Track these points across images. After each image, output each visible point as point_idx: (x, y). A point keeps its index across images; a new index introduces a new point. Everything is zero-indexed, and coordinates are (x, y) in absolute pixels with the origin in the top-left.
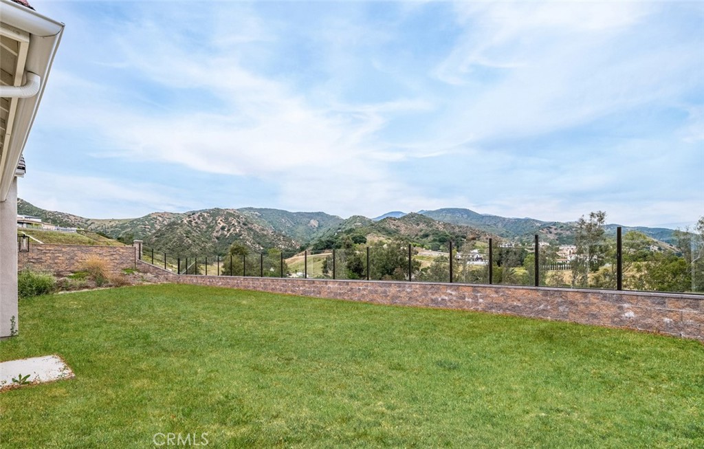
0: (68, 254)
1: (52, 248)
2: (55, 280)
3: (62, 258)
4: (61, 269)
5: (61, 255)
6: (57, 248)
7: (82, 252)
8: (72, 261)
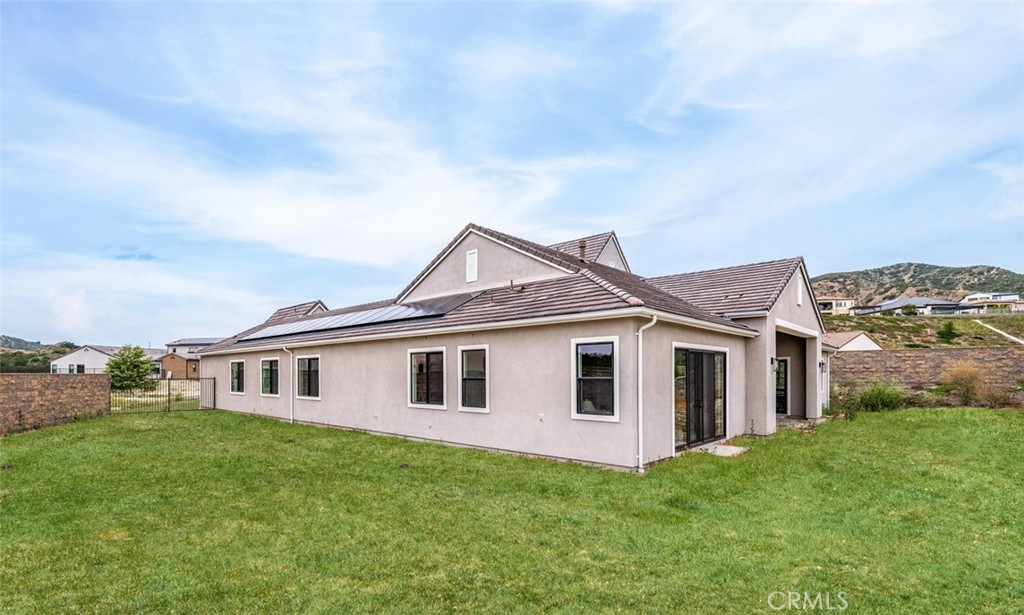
0: (933, 360)
1: (913, 355)
2: (911, 393)
3: (924, 366)
4: (923, 381)
5: (923, 362)
6: (918, 354)
7: (952, 357)
8: (938, 370)
